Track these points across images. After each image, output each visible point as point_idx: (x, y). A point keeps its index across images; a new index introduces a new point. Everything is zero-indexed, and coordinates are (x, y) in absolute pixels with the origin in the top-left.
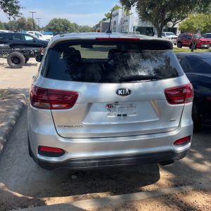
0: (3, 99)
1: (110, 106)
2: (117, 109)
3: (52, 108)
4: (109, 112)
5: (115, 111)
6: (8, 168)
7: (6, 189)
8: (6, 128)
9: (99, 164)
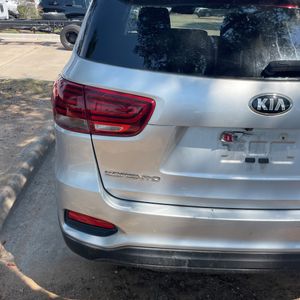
0: (44, 97)
1: (229, 137)
2: (247, 145)
3: (92, 132)
4: (224, 151)
5: (241, 148)
6: (27, 222)
7: (15, 268)
8: (37, 148)
9: (191, 263)
